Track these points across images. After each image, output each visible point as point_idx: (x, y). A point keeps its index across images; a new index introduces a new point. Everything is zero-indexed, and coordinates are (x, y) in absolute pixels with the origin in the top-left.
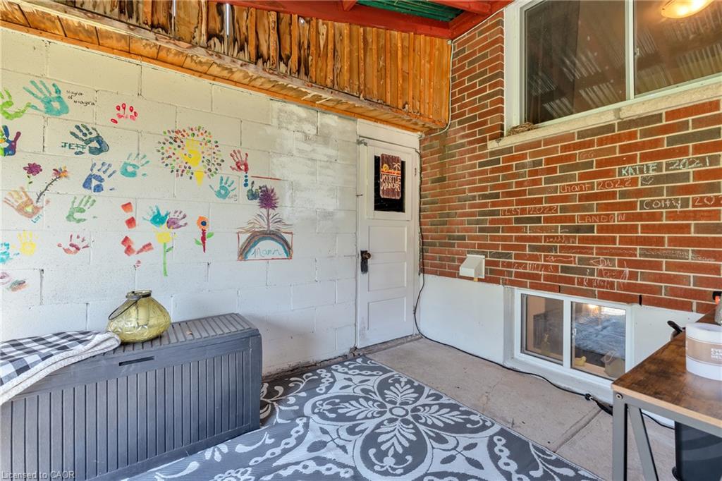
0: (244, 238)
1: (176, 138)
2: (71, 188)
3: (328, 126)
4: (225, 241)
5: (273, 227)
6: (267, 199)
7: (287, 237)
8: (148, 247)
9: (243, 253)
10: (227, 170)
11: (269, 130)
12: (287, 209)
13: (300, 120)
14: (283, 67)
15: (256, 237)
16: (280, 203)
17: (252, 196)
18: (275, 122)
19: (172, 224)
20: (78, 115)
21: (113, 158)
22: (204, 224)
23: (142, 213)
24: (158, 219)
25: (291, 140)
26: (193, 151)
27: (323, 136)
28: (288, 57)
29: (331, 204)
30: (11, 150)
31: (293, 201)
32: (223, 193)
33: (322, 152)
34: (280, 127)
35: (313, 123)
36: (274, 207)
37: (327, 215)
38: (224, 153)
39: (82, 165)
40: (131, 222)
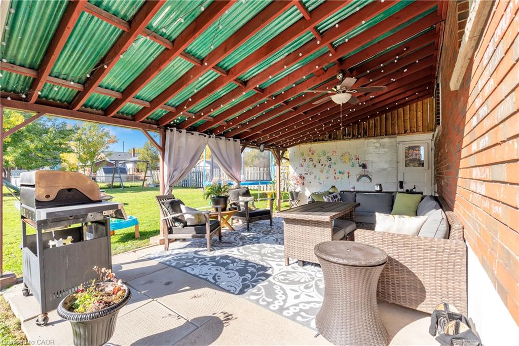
0: (358, 176)
1: (343, 155)
2: (327, 167)
3: (385, 142)
4: (354, 177)
5: (366, 174)
6: (364, 166)
7: (371, 176)
8: (338, 178)
9: (358, 180)
10: (353, 160)
11: (364, 148)
12: (369, 169)
13: (374, 143)
14: (359, 136)
15: (361, 176)
16: (368, 167)
17: (360, 166)
18: (366, 146)
19: (342, 173)
20: (328, 154)
21: (333, 161)
22: (349, 173)
23: (337, 171)
24: (340, 173)
25: (371, 149)
26: (346, 157)
27: (382, 146)
28: (361, 133)
29: (386, 166)
30: (319, 162)
31: (372, 166)
32: (353, 166)
33: (382, 151)
34: (368, 147)
35: (378, 143)
36: (366, 168)
37: (384, 170)
38: (353, 156)
39: (328, 163)
40: (335, 173)
